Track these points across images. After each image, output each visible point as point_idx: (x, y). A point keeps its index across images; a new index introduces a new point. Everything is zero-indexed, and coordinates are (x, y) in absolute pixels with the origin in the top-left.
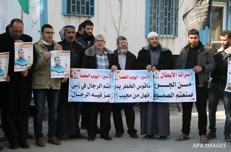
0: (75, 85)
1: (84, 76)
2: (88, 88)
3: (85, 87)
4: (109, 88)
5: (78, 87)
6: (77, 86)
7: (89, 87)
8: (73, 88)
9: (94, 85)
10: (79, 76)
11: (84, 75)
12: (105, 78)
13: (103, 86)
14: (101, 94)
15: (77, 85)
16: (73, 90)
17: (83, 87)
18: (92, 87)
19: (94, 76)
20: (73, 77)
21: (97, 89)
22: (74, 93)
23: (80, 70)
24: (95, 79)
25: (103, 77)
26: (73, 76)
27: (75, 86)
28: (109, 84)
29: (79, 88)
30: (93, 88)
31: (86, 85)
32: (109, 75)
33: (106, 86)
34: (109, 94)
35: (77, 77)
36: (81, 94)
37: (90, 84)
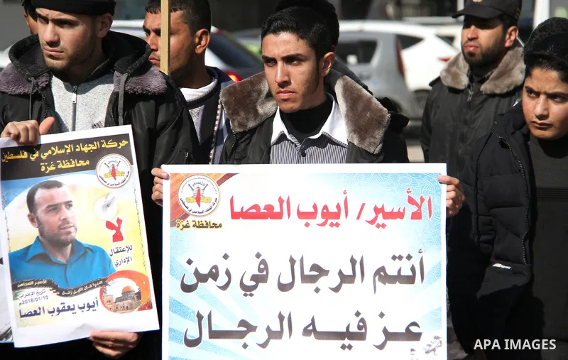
0: (204, 270)
1: (254, 214)
2: (283, 287)
3: (259, 279)
4: (410, 280)
5: (223, 279)
6: (214, 274)
7: (286, 280)
8: (187, 288)
9: (315, 267)
10: (222, 214)
11: (256, 207)
12: (380, 220)
13: (370, 271)
14: (363, 324)
15: (215, 267)
16: (194, 302)
17: (254, 278)
18: (307, 279)
19: (315, 207)
20: (190, 219)
21: (336, 289)
22: (200, 317)
23: (228, 176)
24: (323, 224)
25: (369, 214)
26: (186, 216)
27: (201, 278)
28: (409, 257)
29: (224, 287)
30: (313, 286)
31: (266, 268)
32: (411, 201)
33: (392, 271)
34: (414, 324)
35: (212, 219)
36: (243, 323)
37: (292, 261)
